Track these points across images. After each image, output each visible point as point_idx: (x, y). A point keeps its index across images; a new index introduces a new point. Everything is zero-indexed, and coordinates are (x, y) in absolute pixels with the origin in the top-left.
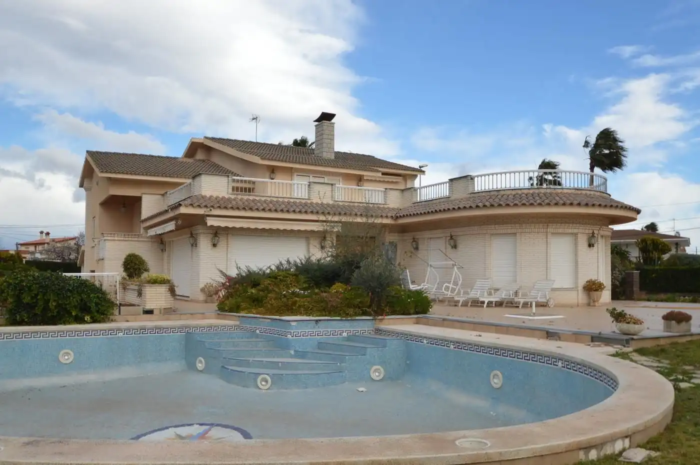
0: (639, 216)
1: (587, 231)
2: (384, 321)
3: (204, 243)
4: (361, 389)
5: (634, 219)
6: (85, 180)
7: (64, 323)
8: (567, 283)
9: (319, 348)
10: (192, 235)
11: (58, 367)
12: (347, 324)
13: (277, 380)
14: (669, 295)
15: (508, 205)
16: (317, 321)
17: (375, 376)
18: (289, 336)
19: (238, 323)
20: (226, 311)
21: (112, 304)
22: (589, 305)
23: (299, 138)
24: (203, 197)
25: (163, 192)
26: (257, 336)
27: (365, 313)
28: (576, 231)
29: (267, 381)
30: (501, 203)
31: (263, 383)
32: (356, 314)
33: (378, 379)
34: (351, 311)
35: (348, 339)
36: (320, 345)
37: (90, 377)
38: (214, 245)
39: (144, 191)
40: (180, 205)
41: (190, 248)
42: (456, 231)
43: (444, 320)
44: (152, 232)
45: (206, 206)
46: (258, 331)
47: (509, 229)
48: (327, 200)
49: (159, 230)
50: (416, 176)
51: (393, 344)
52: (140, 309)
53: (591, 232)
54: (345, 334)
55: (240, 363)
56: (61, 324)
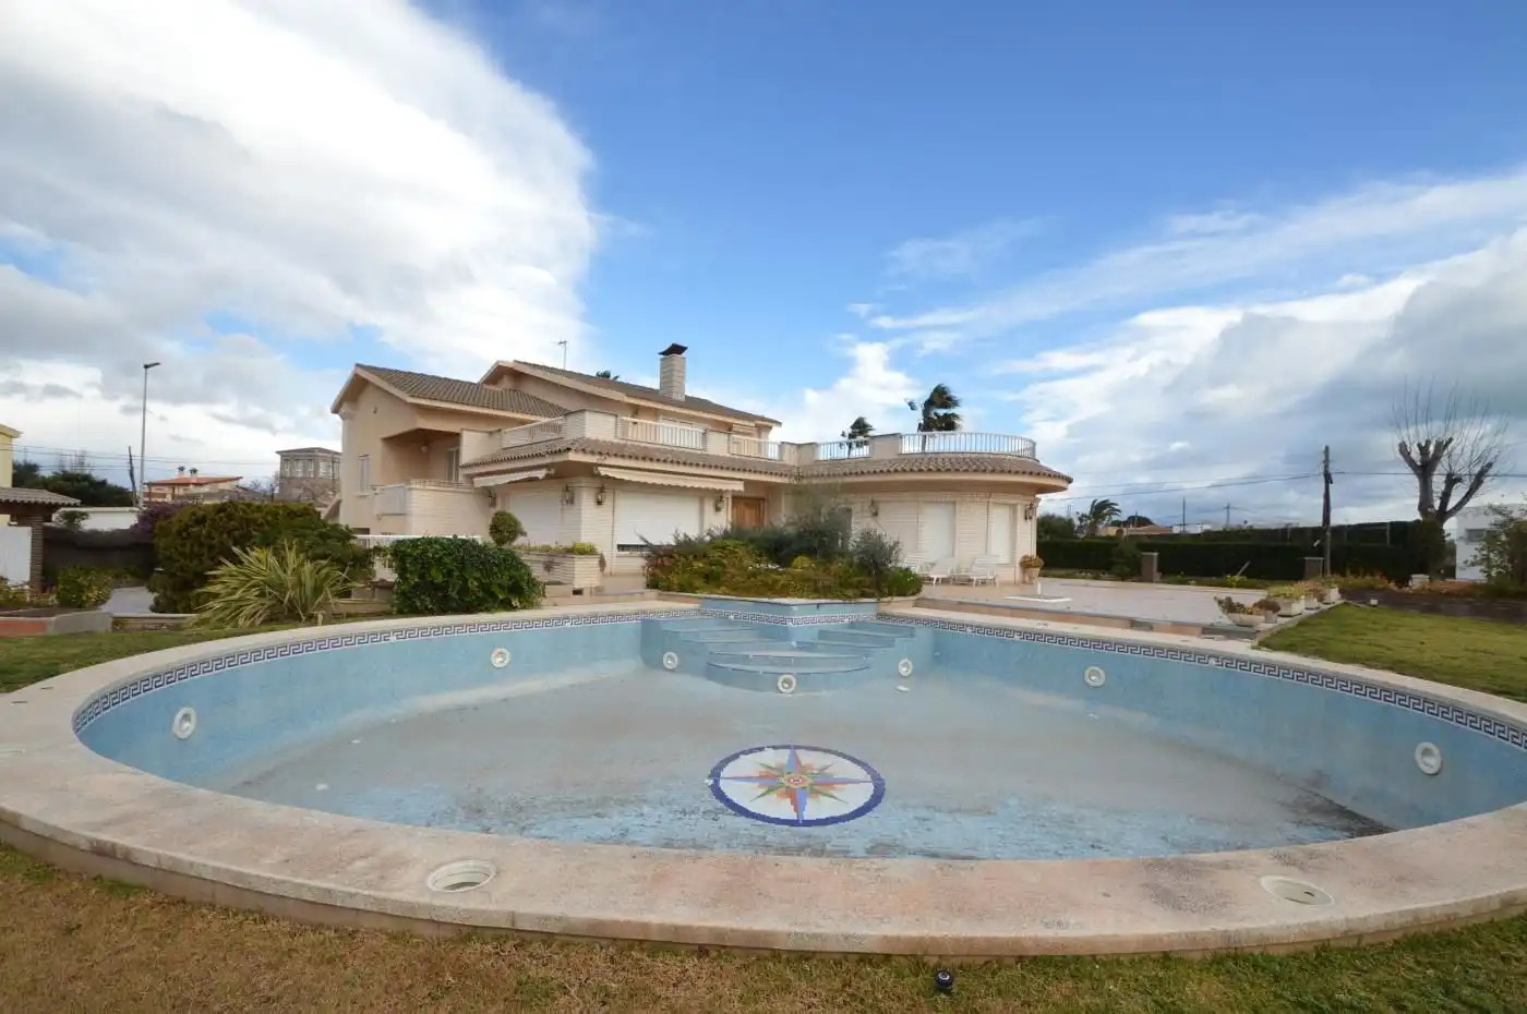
0: (1070, 485)
1: (1024, 504)
2: (893, 604)
3: (586, 500)
4: (902, 688)
5: (1063, 489)
6: (345, 405)
7: (487, 610)
8: (1005, 559)
9: (820, 638)
10: (567, 489)
11: (490, 675)
12: (848, 608)
13: (803, 679)
14: (1070, 571)
15: (930, 470)
16: (818, 605)
17: (903, 670)
18: (790, 624)
19: (697, 606)
20: (674, 590)
21: (533, 583)
22: (1024, 582)
23: (602, 371)
24: (588, 440)
25: (492, 429)
26: (731, 623)
27: (864, 595)
28: (1014, 502)
29: (790, 683)
30: (923, 468)
31: (786, 685)
32: (856, 597)
33: (906, 674)
34: (850, 592)
35: (852, 625)
36: (823, 634)
37: (533, 685)
38: (599, 503)
39: (464, 426)
40: (569, 449)
41: (560, 507)
42: (877, 497)
43: (961, 603)
44: (480, 482)
45: (600, 453)
46: (732, 617)
47: (949, 497)
48: (723, 453)
49: (491, 481)
50: (771, 428)
51: (923, 633)
52: (569, 589)
54: (846, 620)
55: (734, 659)
56: (481, 611)
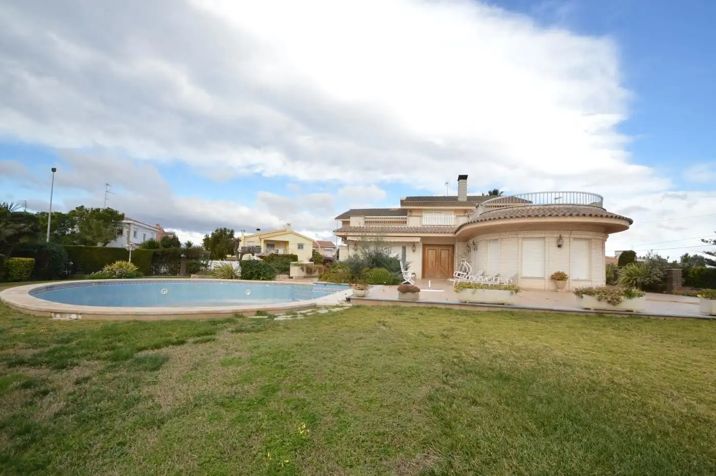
1: (556, 236)
53: (558, 236)
